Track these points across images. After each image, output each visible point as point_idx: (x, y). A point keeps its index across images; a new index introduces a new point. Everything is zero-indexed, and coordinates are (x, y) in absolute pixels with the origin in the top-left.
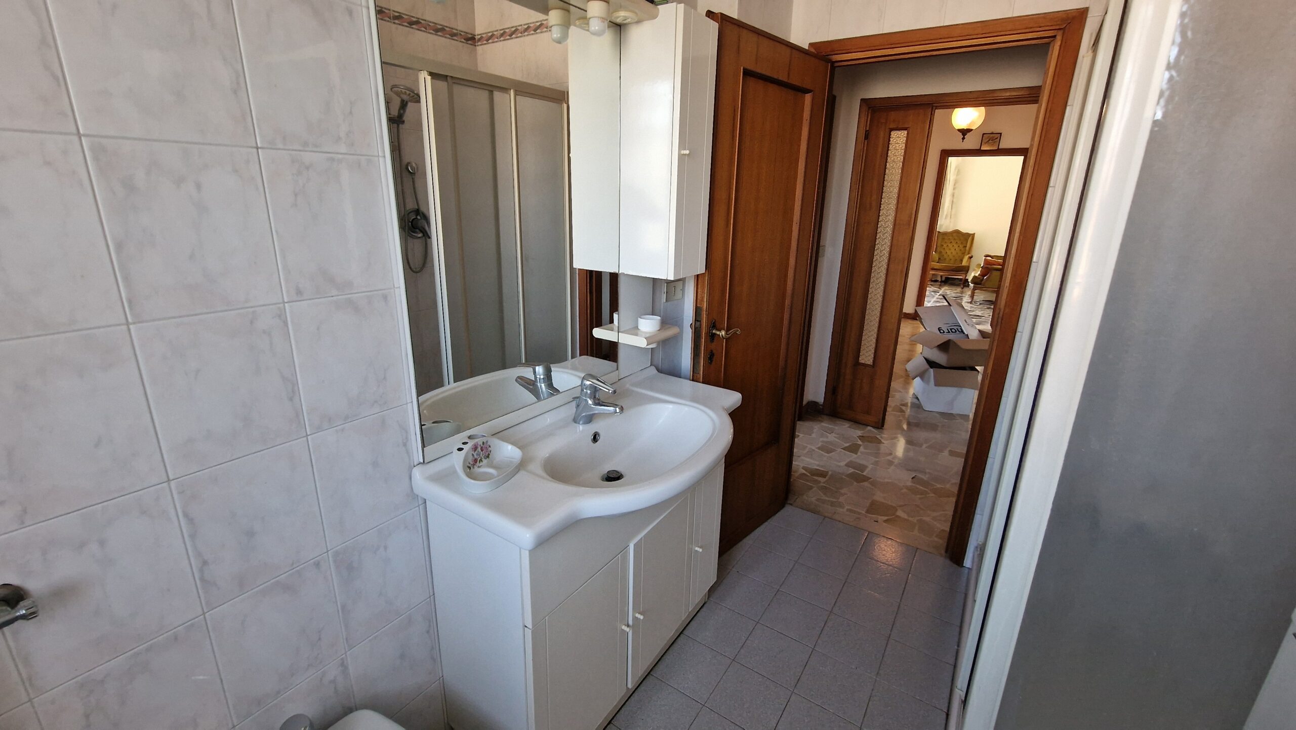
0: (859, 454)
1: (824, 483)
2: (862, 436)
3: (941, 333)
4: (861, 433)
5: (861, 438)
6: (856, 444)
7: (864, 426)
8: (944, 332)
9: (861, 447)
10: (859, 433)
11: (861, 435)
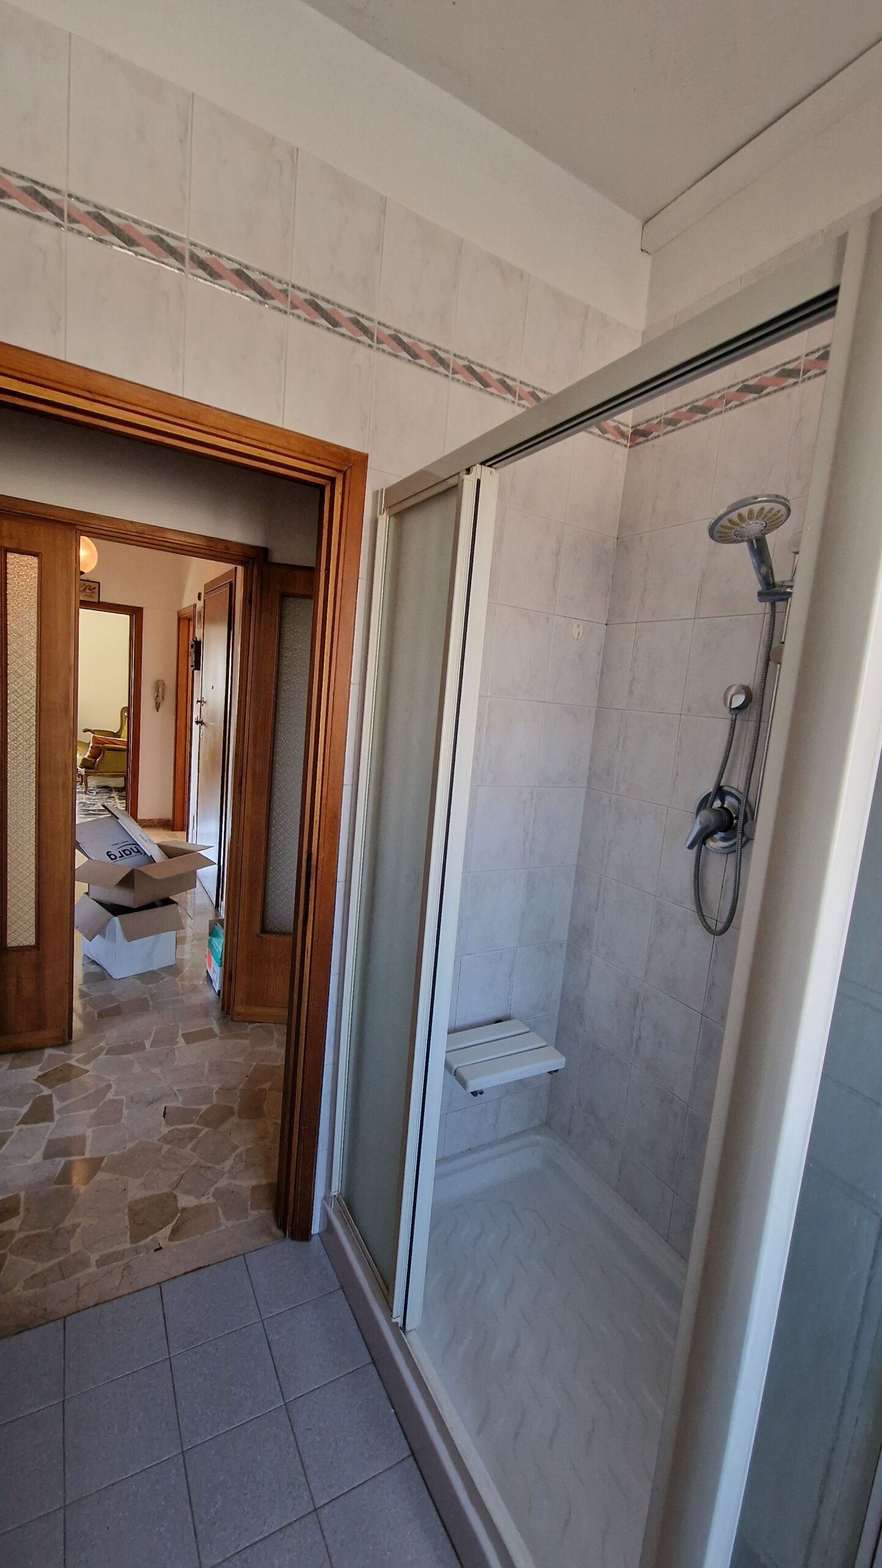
0: (57, 1117)
1: (21, 1229)
2: (44, 1075)
3: (112, 859)
4: (41, 1069)
5: (43, 1079)
6: (44, 1097)
7: (37, 1053)
8: (116, 858)
9: (55, 1100)
10: (35, 1071)
11: (41, 1073)
